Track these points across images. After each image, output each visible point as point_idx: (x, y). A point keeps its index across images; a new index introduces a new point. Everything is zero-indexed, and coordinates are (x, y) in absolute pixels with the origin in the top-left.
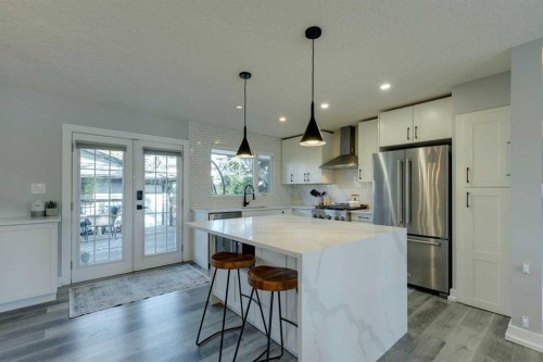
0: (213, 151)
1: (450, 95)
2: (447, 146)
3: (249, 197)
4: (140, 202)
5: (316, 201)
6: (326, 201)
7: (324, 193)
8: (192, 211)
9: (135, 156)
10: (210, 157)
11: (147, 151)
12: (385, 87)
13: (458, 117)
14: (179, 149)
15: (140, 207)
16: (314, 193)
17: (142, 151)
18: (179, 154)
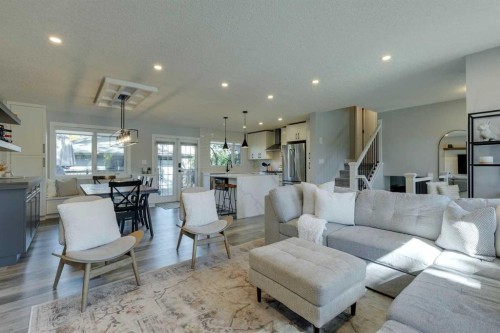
0: (211, 142)
2: (305, 144)
3: (230, 167)
4: (179, 169)
5: (265, 168)
6: (270, 169)
7: (269, 165)
8: (202, 173)
9: (178, 146)
10: (210, 145)
11: (182, 144)
14: (196, 142)
15: (180, 171)
16: (264, 164)
17: (180, 144)
18: (196, 145)
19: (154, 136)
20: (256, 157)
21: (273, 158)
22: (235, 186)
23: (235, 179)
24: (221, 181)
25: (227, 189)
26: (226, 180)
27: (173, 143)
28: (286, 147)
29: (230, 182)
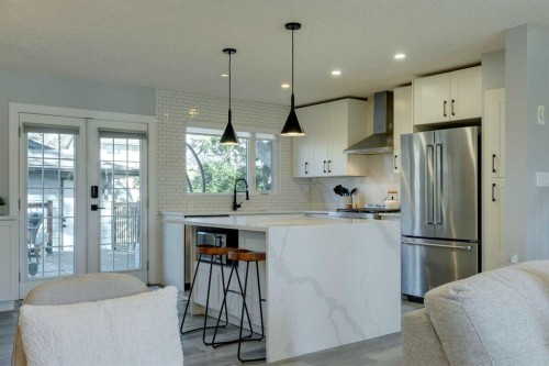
0: (189, 129)
1: (479, 64)
2: (476, 128)
3: (241, 197)
4: (94, 201)
5: (342, 201)
6: (356, 202)
7: (354, 191)
8: (160, 215)
9: (88, 138)
10: (184, 137)
11: (104, 133)
12: (400, 56)
13: (486, 92)
14: (143, 128)
15: (95, 208)
16: (340, 190)
17: (97, 133)
18: (143, 135)
19: (14, 108)
20: (316, 171)
21: (367, 173)
22: (262, 257)
23: (262, 235)
24: (213, 239)
25: (233, 264)
26: (232, 236)
27: (74, 131)
28: (408, 140)
29: (244, 243)
